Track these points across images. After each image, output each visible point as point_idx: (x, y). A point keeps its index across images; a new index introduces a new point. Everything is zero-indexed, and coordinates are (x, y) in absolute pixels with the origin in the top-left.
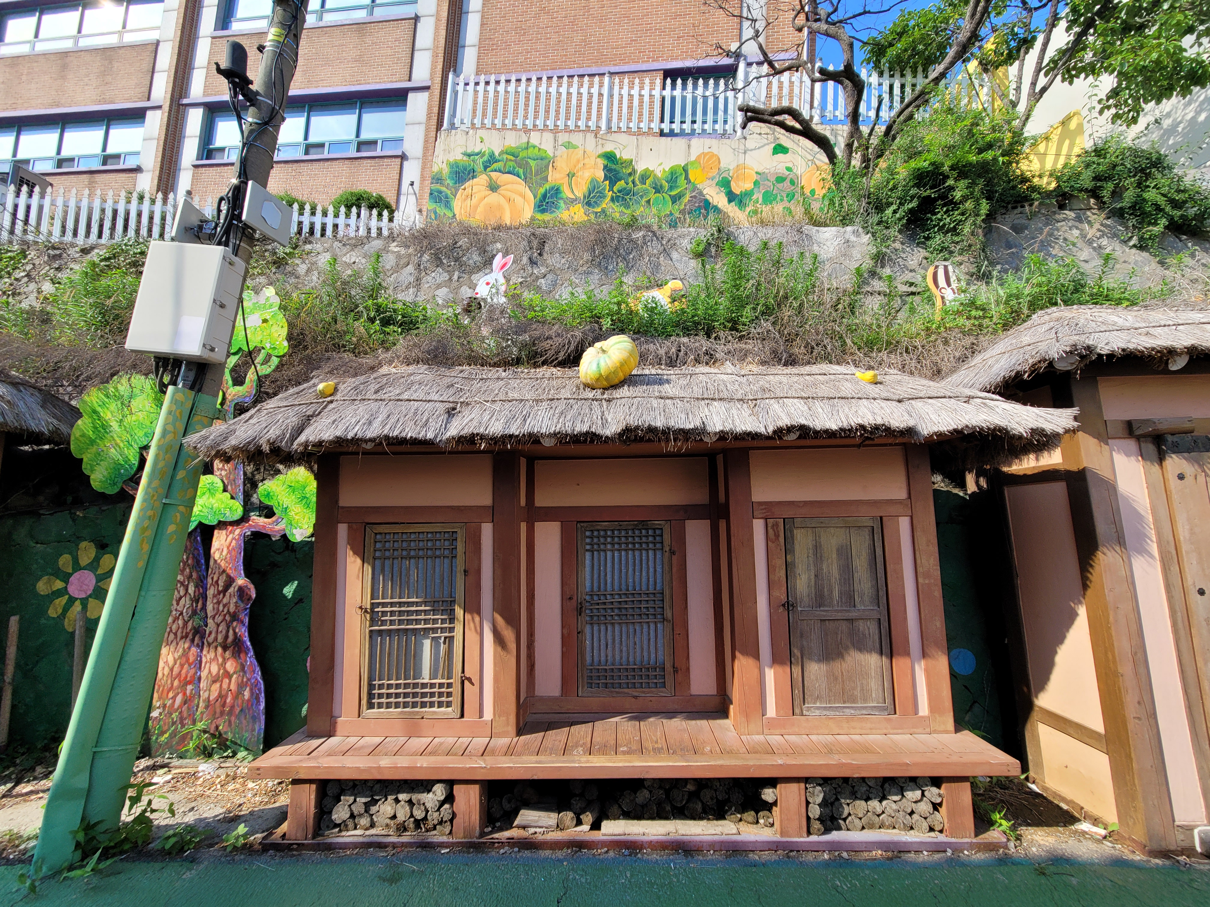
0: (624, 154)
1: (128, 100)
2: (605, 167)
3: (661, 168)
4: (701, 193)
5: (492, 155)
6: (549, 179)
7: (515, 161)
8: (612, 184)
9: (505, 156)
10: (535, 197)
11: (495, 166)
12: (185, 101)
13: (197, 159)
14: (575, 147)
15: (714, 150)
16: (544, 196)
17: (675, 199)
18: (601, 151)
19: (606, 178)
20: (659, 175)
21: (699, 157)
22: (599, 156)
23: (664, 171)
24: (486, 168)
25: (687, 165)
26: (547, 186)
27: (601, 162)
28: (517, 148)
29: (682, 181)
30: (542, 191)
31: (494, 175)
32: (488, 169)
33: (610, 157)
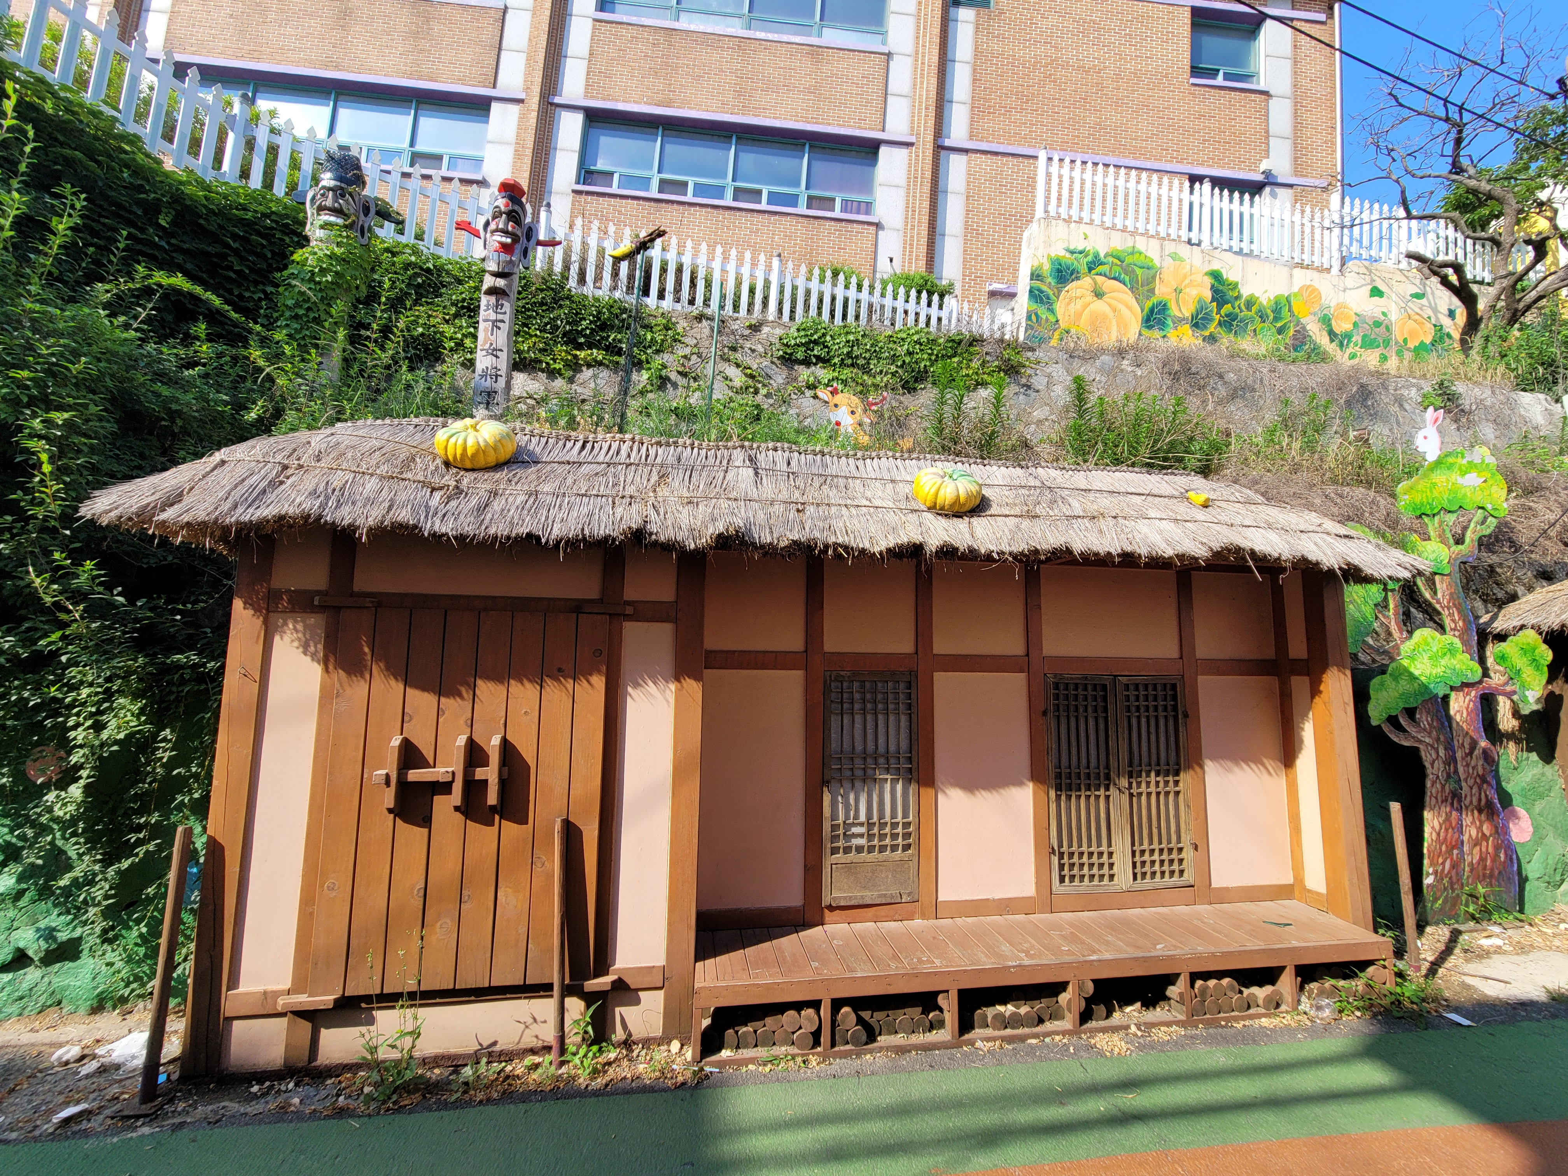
0: (1230, 275)
1: (461, 81)
2: (1213, 286)
3: (1266, 295)
4: (1304, 328)
5: (1096, 256)
6: (1157, 292)
7: (1121, 266)
8: (1220, 307)
9: (1111, 259)
10: (1142, 311)
11: (1100, 269)
12: (557, 100)
13: (578, 182)
14: (1182, 260)
15: (1316, 284)
16: (1152, 311)
17: (1280, 331)
18: (1208, 268)
19: (1213, 299)
20: (1265, 303)
21: (1301, 289)
22: (1206, 274)
23: (1269, 300)
24: (1090, 269)
25: (1289, 296)
26: (1154, 300)
27: (1208, 281)
28: (1123, 251)
29: (1285, 312)
30: (1149, 304)
31: (1099, 279)
32: (1093, 272)
33: (1216, 276)
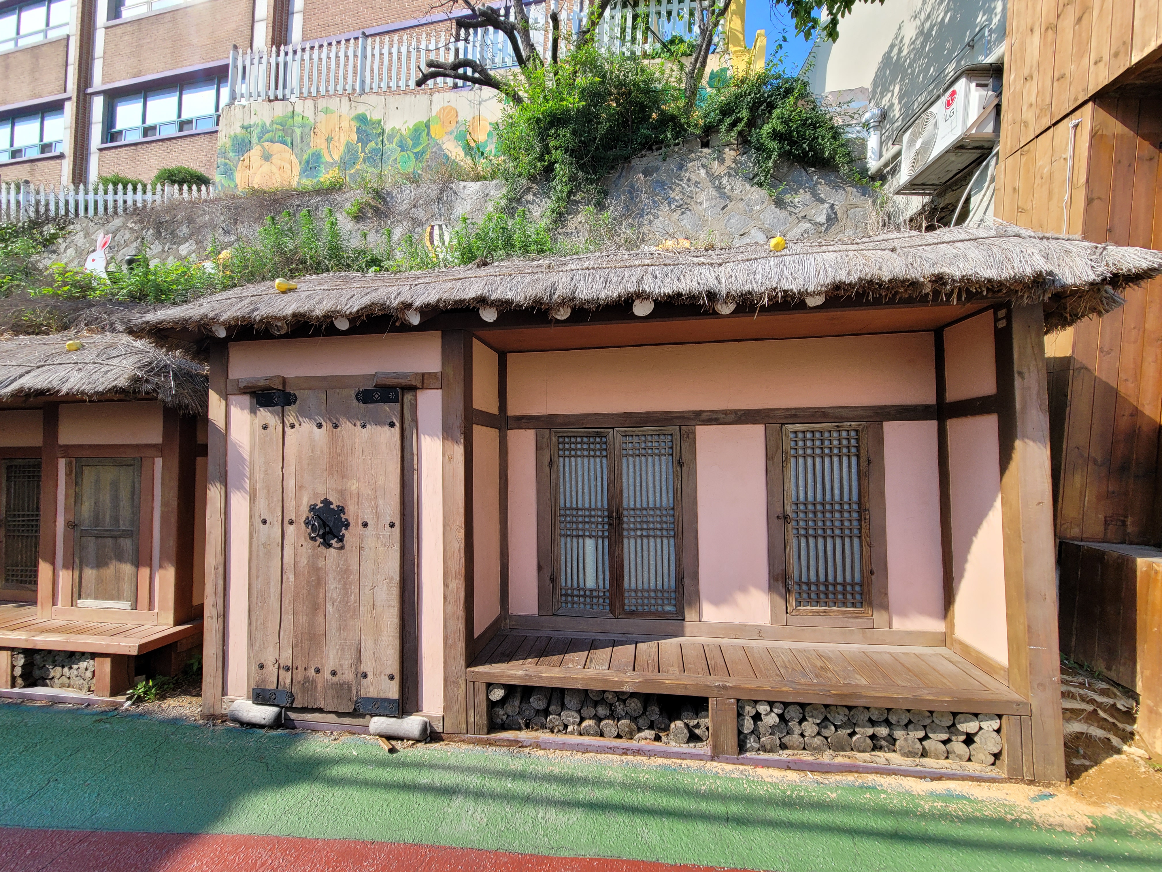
0: (374, 116)
2: (358, 129)
3: (406, 126)
4: (441, 149)
5: (264, 126)
6: (312, 145)
7: (283, 130)
8: (364, 145)
9: (275, 126)
10: (300, 164)
11: (267, 136)
12: (90, 91)
14: (333, 112)
15: (453, 104)
16: (308, 162)
17: (418, 156)
18: (354, 113)
19: (359, 140)
20: (404, 133)
21: (439, 112)
22: (352, 119)
23: (409, 129)
24: (260, 138)
25: (429, 121)
26: (310, 152)
27: (355, 124)
28: (284, 117)
29: (424, 136)
30: (305, 157)
31: (266, 144)
32: (262, 140)
33: (362, 119)
